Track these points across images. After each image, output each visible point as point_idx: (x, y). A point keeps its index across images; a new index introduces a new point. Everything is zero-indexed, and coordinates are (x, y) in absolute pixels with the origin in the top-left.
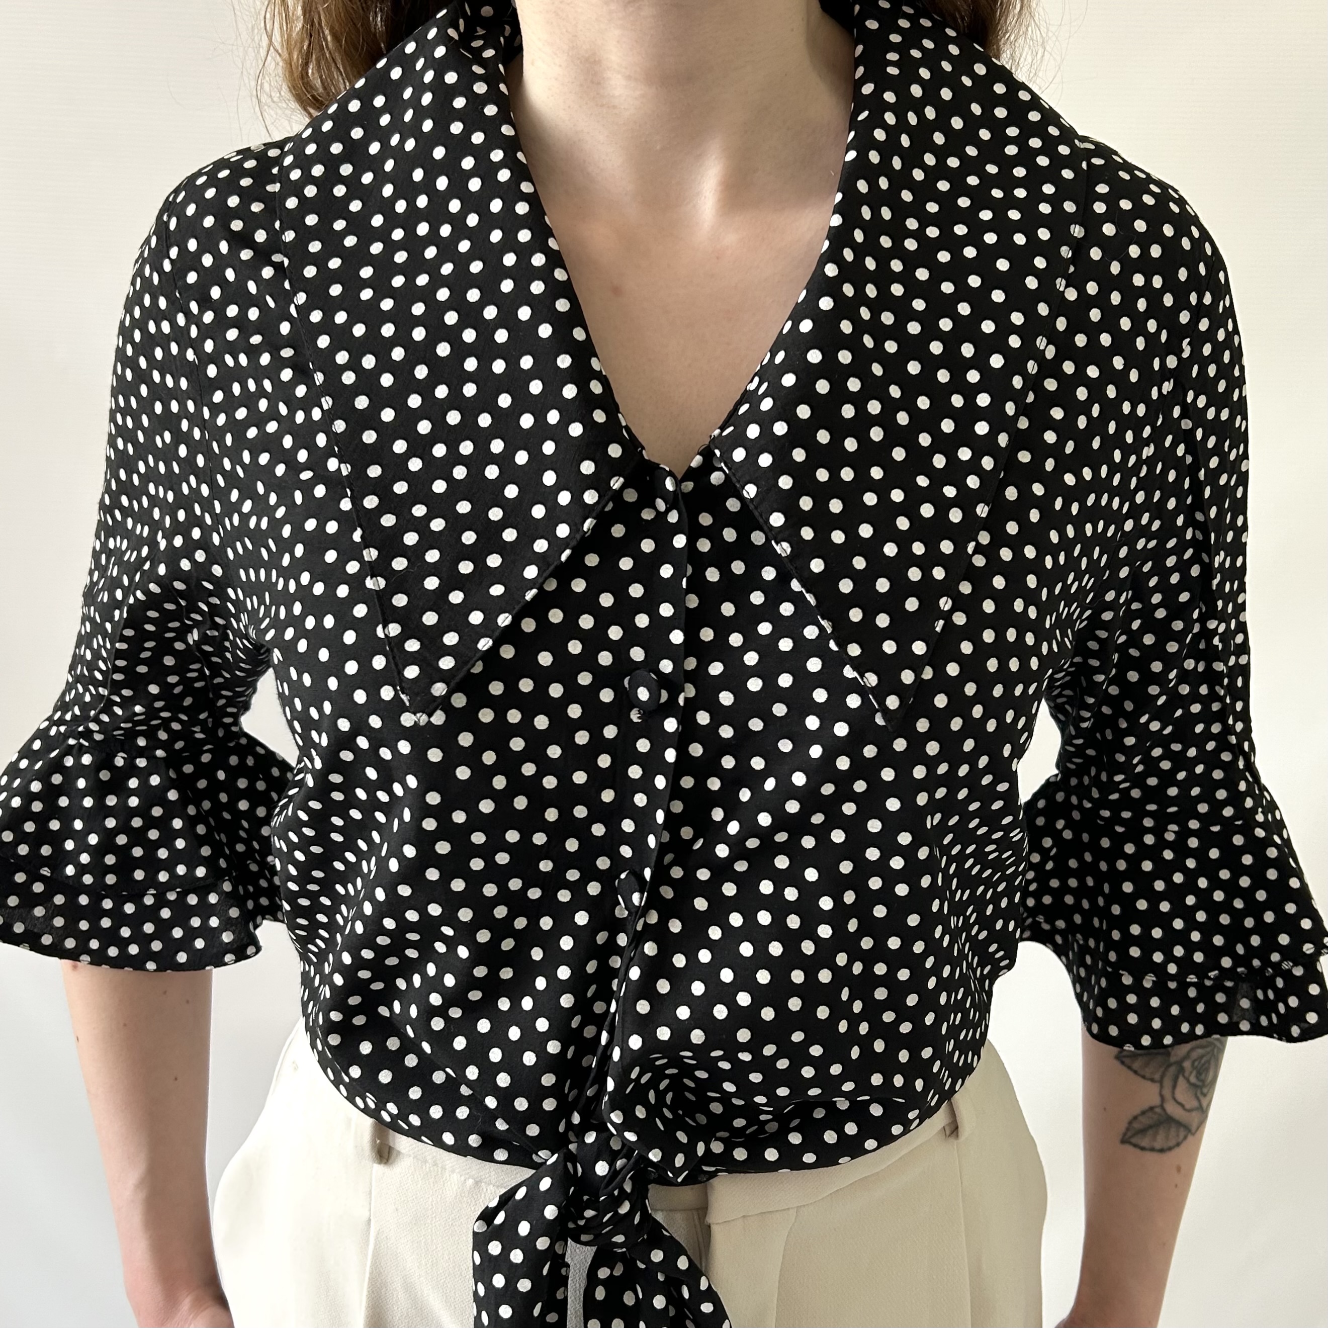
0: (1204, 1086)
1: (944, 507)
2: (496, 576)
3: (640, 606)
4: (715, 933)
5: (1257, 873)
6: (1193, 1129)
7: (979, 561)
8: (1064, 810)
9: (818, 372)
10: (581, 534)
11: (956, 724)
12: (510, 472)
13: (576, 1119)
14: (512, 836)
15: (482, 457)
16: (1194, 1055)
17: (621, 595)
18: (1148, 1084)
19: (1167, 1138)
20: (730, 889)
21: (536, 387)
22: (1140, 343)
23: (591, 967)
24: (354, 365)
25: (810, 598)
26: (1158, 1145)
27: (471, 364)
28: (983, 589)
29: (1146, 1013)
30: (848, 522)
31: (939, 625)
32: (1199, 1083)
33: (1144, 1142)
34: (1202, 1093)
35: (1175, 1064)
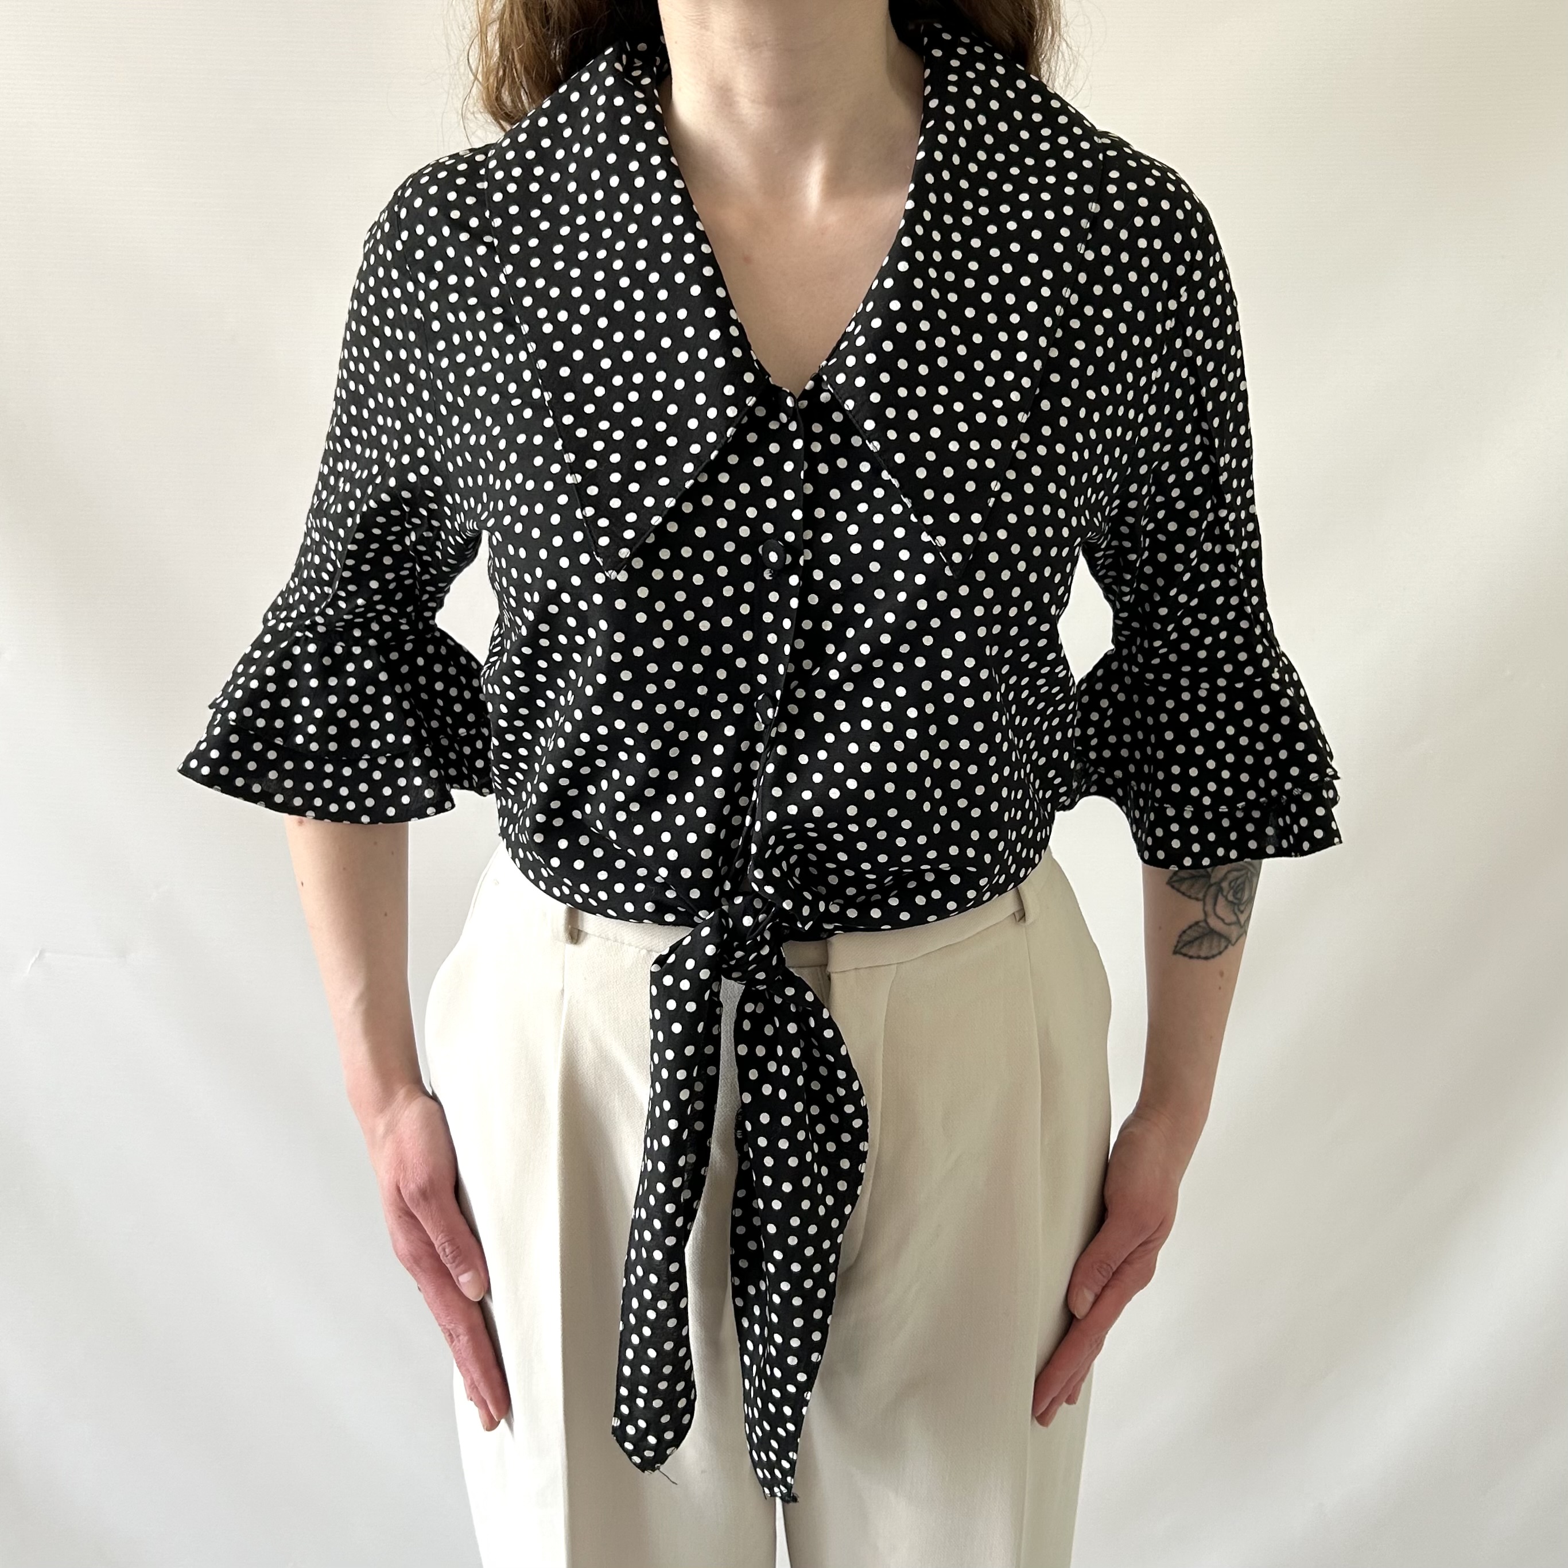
0: (1239, 905)
1: (993, 414)
2: (663, 471)
3: (769, 492)
4: (830, 738)
5: (1273, 719)
6: (1233, 940)
7: (1021, 455)
8: (1117, 676)
9: (899, 316)
10: (725, 439)
11: (1006, 575)
12: (671, 395)
13: (728, 886)
14: (678, 667)
15: (650, 384)
16: (1231, 876)
17: (755, 485)
18: (1193, 902)
19: (1211, 947)
20: (840, 705)
21: (689, 332)
22: (1145, 291)
23: (737, 768)
24: (552, 318)
25: (895, 482)
26: (1203, 955)
27: (640, 316)
28: (1025, 475)
29: (1187, 839)
30: (922, 426)
31: (991, 502)
32: (1236, 901)
33: (1192, 952)
34: (1239, 910)
35: (1215, 883)
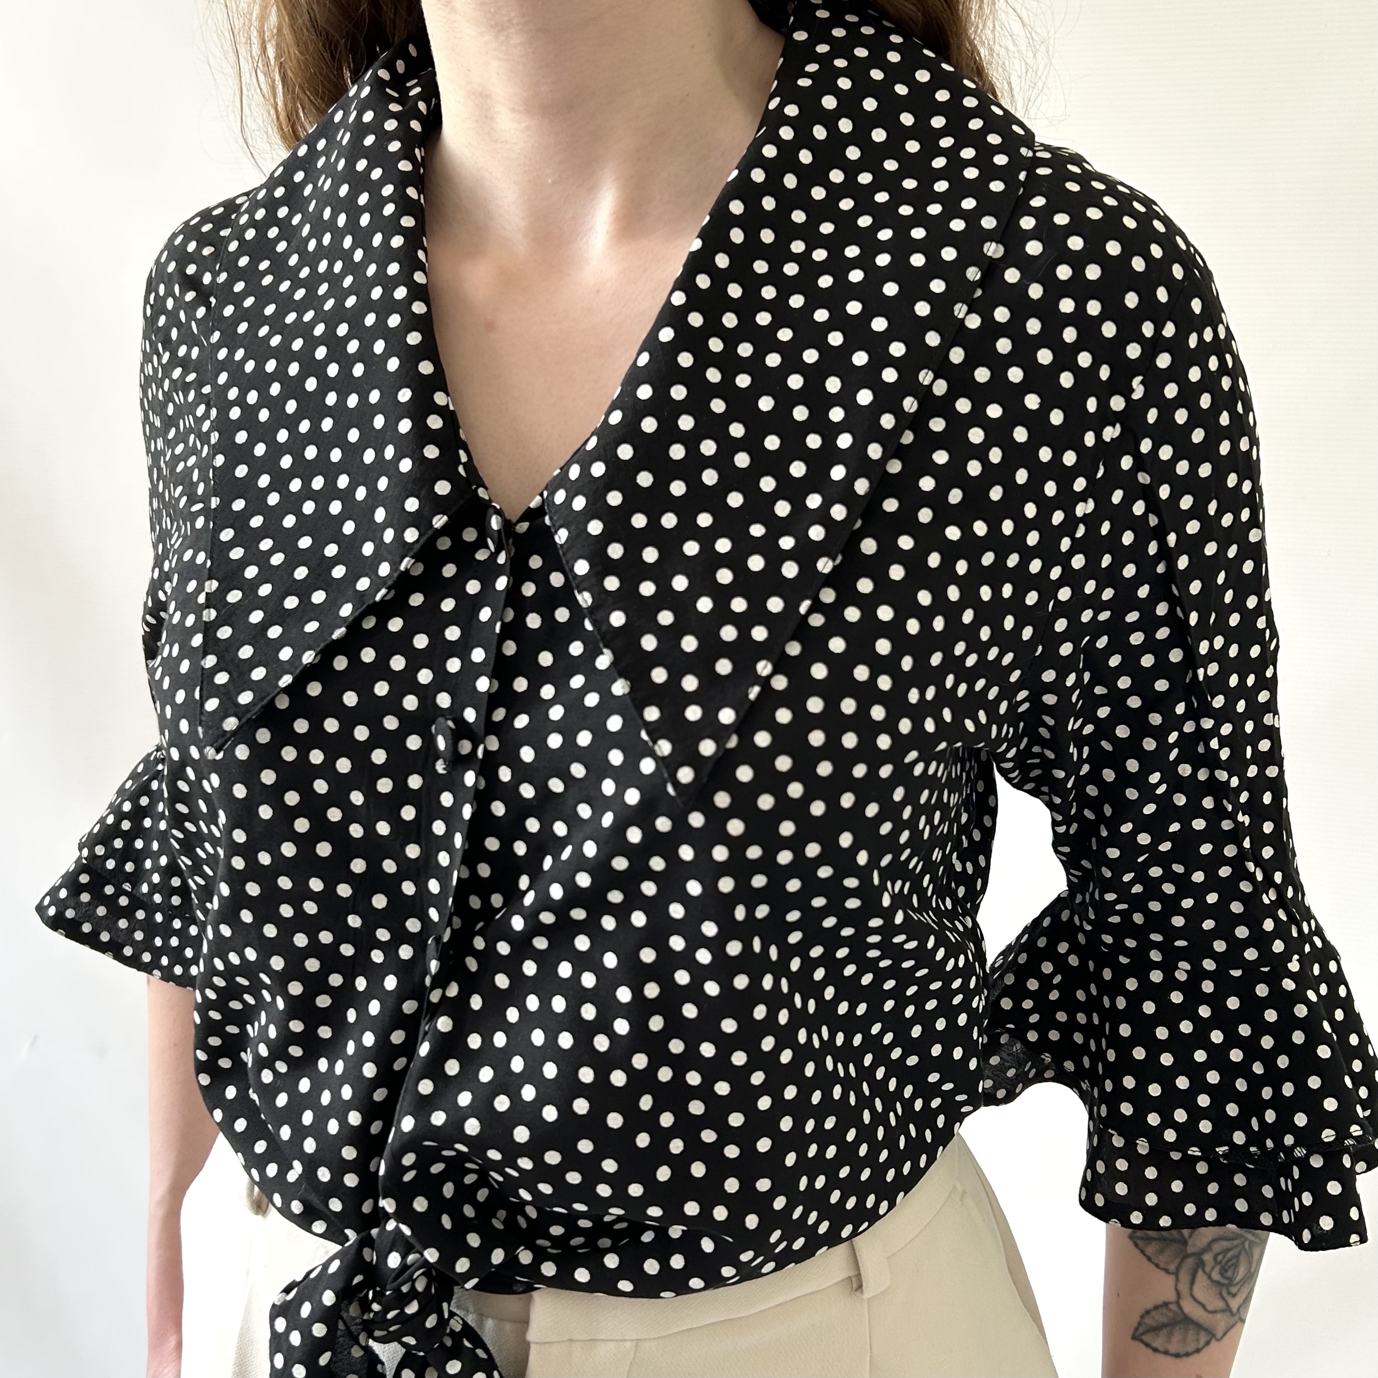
1: (777, 560)
2: (316, 612)
3: (454, 649)
4: (512, 1015)
6: (1219, 1336)
9: (647, 408)
10: (399, 572)
11: (766, 802)
12: (350, 508)
14: (316, 885)
15: (330, 492)
16: (1217, 1247)
18: (1162, 1274)
19: (1184, 1340)
20: (530, 968)
23: (397, 1037)
24: (241, 400)
26: (1173, 1349)
27: (331, 399)
28: (815, 651)
29: (1139, 1185)
30: (662, 572)
32: (1226, 1282)
33: (1158, 1343)
34: (1229, 1293)
35: (1193, 1254)
